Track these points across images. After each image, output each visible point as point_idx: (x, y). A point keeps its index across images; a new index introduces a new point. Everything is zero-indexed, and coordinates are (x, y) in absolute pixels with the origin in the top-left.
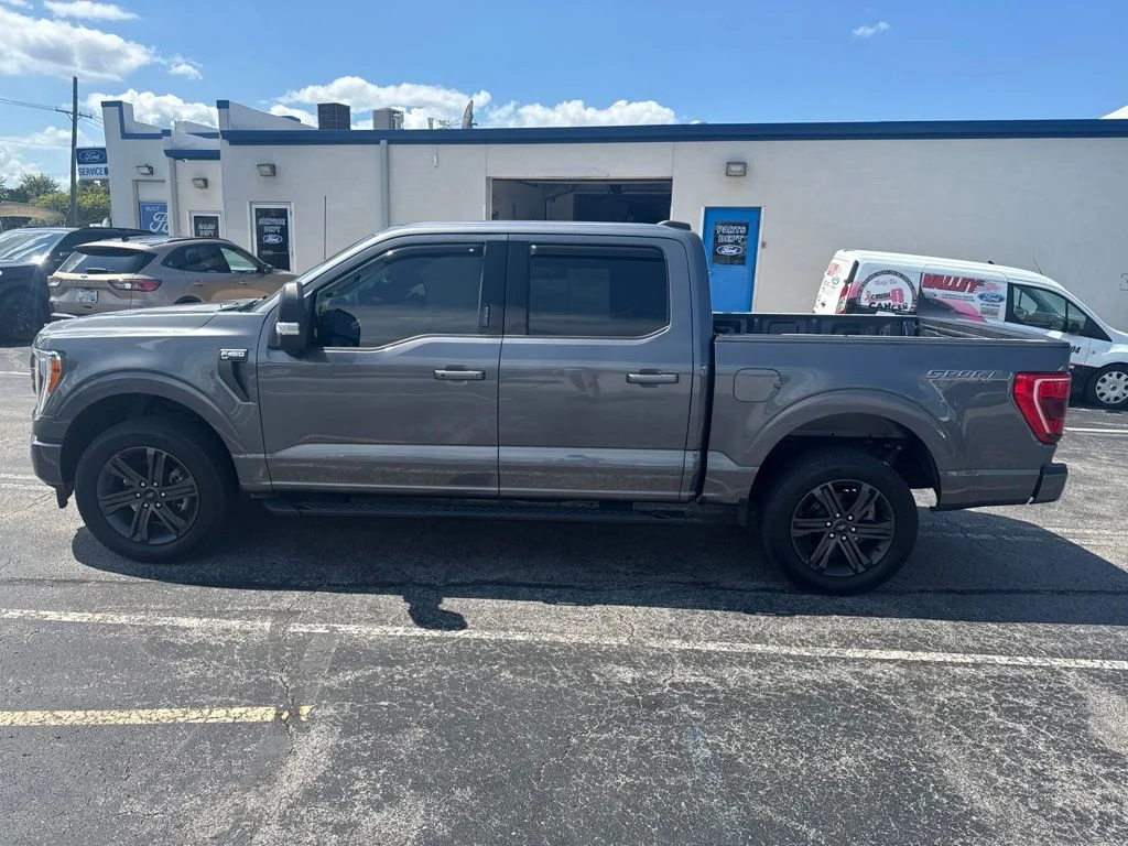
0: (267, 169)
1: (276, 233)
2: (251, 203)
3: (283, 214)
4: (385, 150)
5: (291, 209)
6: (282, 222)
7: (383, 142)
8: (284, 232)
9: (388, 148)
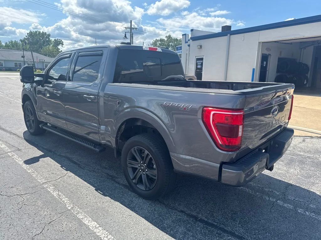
0: (199, 47)
1: (200, 65)
2: (195, 57)
3: (202, 59)
4: (229, 37)
5: (204, 57)
6: (202, 61)
7: (229, 35)
8: (202, 64)
9: (230, 37)
